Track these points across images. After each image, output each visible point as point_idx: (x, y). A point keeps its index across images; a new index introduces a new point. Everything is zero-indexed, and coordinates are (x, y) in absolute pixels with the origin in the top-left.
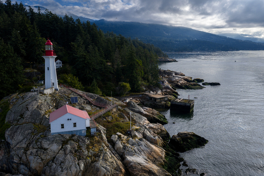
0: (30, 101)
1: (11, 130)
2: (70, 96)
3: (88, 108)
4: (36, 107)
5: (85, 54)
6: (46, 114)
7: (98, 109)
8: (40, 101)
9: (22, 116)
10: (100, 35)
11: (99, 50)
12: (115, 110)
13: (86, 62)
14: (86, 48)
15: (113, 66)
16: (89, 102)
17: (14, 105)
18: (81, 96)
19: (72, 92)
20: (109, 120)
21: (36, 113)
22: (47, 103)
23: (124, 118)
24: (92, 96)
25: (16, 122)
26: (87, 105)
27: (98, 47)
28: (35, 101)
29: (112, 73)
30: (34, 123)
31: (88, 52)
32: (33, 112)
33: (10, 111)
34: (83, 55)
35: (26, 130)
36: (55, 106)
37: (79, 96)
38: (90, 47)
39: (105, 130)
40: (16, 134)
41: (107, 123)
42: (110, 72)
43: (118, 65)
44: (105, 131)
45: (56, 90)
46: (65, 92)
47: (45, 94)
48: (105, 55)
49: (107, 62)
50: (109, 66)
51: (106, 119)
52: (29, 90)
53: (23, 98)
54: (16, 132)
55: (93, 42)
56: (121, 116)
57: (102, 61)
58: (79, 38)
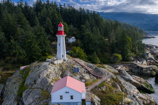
0: (42, 70)
1: (26, 93)
2: (74, 66)
3: (87, 77)
4: (45, 75)
5: (89, 33)
6: (52, 82)
7: (95, 78)
8: (50, 70)
9: (35, 81)
10: (102, 20)
11: (100, 30)
12: (109, 80)
13: (90, 39)
14: (92, 28)
15: (109, 41)
16: (89, 72)
17: (32, 71)
18: (83, 67)
19: (76, 62)
20: (104, 90)
21: (45, 81)
22: (56, 71)
23: (116, 87)
24: (92, 66)
25: (30, 86)
26: (87, 74)
27: (100, 28)
28: (46, 70)
29: (108, 46)
30: (42, 89)
31: (92, 31)
32: (43, 79)
33: (28, 77)
34: (88, 34)
35: (35, 95)
36: (61, 75)
37: (81, 67)
38: (94, 28)
39: (99, 101)
40: (29, 96)
41: (101, 94)
42: (107, 46)
43: (113, 41)
44: (99, 103)
45: (64, 60)
46: (70, 63)
47: (55, 64)
48: (104, 34)
49: (105, 38)
50: (107, 41)
51: (101, 89)
52: (44, 60)
53: (39, 66)
54: (29, 94)
55: (96, 25)
56: (114, 86)
57: (102, 38)
58: (87, 22)
